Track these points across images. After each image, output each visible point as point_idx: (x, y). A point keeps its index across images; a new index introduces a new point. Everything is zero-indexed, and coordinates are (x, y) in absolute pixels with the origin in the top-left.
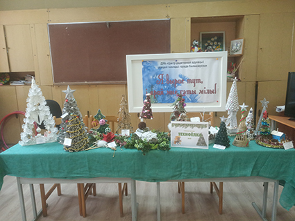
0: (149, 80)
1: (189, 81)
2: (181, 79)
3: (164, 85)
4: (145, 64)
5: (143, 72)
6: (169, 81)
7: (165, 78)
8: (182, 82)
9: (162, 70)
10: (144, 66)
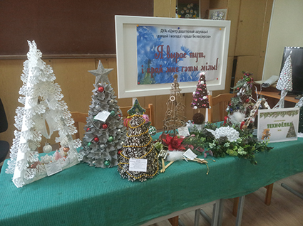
0: (146, 53)
1: (192, 55)
2: (183, 52)
3: (163, 60)
4: (140, 30)
5: (139, 41)
6: (170, 55)
7: (165, 50)
8: (184, 56)
9: (162, 39)
10: (140, 33)
